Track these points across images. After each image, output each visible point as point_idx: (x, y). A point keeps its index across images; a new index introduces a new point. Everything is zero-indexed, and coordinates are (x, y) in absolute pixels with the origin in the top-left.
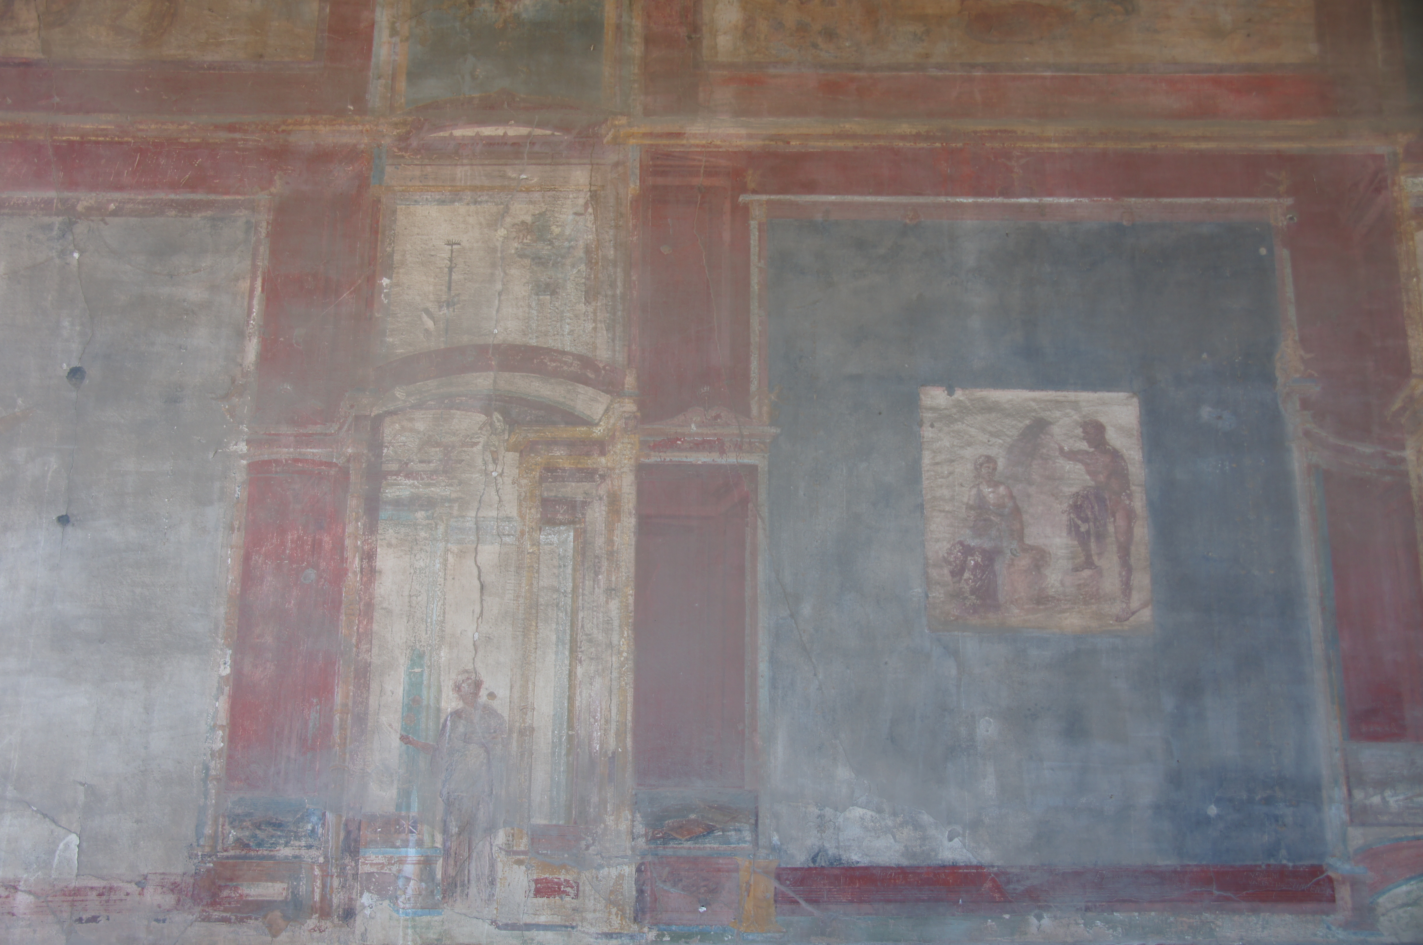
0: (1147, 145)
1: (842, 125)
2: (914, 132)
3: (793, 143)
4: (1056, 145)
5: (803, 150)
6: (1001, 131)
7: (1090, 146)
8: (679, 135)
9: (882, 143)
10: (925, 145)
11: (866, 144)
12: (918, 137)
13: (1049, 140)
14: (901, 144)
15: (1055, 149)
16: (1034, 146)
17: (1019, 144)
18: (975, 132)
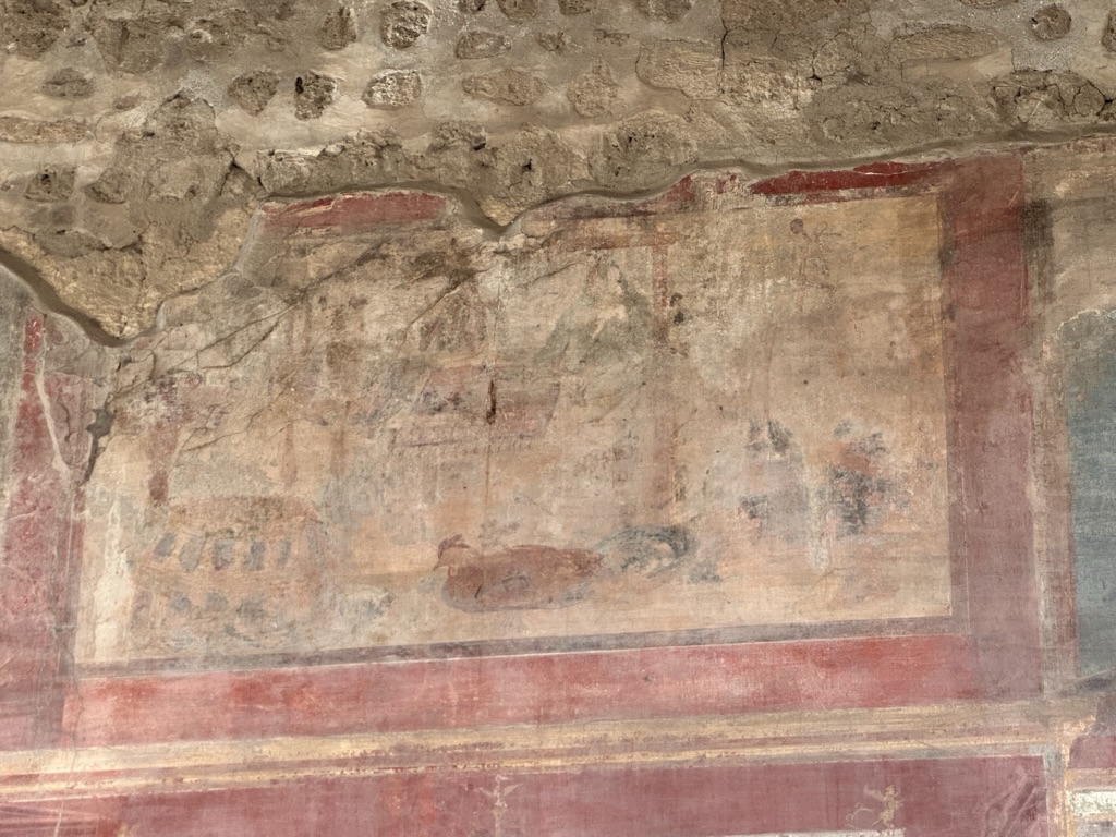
0: (690, 755)
1: (257, 749)
2: (358, 752)
3: (187, 780)
4: (558, 762)
5: (200, 791)
6: (481, 745)
7: (607, 761)
8: (29, 778)
9: (310, 772)
10: (372, 772)
11: (289, 776)
12: (362, 760)
13: (550, 755)
14: (338, 773)
15: (556, 768)
16: (527, 765)
17: (506, 763)
18: (444, 749)
